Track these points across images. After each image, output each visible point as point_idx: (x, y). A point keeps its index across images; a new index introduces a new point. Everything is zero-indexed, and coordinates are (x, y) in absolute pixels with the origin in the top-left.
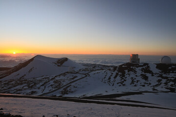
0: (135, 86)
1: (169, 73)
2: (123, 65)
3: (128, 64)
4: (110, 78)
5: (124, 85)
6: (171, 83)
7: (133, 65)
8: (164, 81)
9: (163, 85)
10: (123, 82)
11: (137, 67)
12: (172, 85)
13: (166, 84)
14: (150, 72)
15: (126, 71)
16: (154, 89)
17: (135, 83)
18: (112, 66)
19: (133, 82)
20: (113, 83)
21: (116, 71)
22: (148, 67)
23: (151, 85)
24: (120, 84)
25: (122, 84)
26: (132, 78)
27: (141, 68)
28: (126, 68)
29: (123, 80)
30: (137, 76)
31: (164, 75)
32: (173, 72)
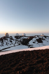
3: (4, 37)
5: (3, 46)
6: (19, 42)
8: (17, 42)
11: (8, 38)
13: (18, 43)
14: (13, 39)
15: (4, 40)
17: (8, 44)
19: (7, 44)
22: (12, 37)
23: (13, 44)
24: (1, 46)
26: (6, 42)
29: (3, 44)
30: (8, 41)
31: (17, 40)
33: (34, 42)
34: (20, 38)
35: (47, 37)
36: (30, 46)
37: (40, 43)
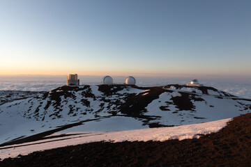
0: (75, 115)
1: (112, 94)
2: (57, 89)
3: (64, 88)
4: (37, 110)
5: (59, 117)
6: (114, 106)
7: (71, 89)
8: (106, 104)
9: (105, 109)
10: (58, 113)
11: (77, 91)
12: (114, 109)
13: (108, 107)
14: (92, 96)
15: (62, 97)
16: (96, 116)
17: (75, 112)
18: (40, 92)
19: (71, 111)
20: (42, 116)
21: (48, 99)
22: (90, 89)
23: (93, 111)
24: (53, 116)
25: (57, 115)
26: (70, 106)
27: (81, 92)
28: (61, 94)
29: (58, 110)
30: (76, 102)
32: (115, 94)
33: (163, 108)
34: (115, 91)
35: (209, 91)
36: (151, 122)
37: (184, 111)
